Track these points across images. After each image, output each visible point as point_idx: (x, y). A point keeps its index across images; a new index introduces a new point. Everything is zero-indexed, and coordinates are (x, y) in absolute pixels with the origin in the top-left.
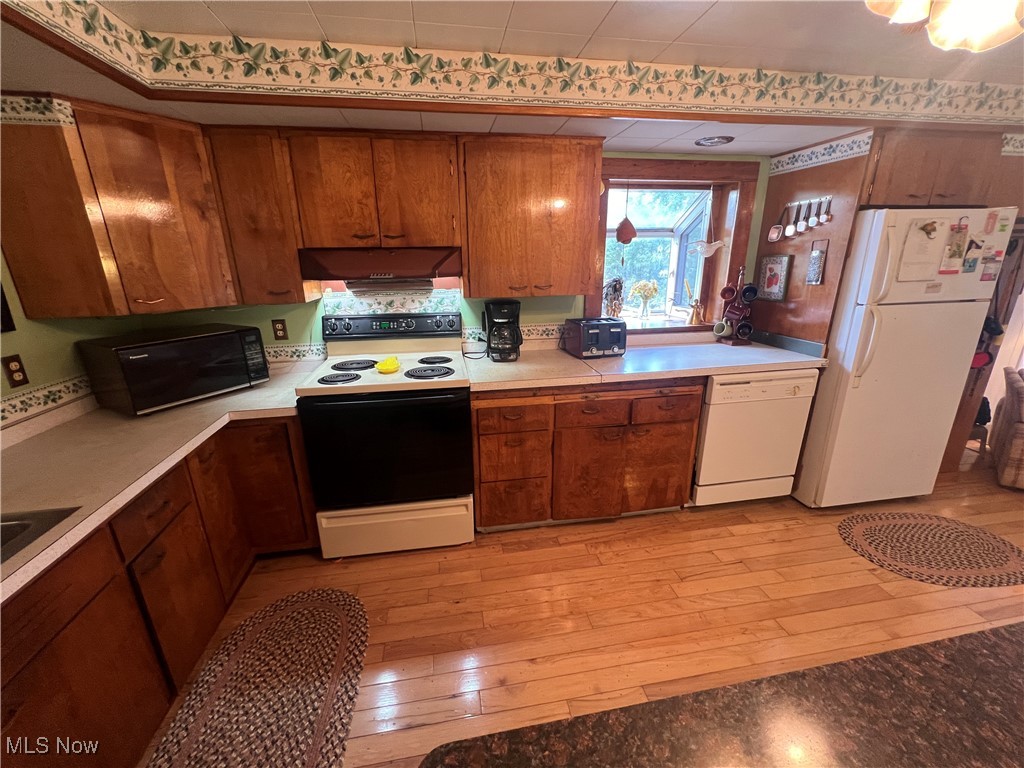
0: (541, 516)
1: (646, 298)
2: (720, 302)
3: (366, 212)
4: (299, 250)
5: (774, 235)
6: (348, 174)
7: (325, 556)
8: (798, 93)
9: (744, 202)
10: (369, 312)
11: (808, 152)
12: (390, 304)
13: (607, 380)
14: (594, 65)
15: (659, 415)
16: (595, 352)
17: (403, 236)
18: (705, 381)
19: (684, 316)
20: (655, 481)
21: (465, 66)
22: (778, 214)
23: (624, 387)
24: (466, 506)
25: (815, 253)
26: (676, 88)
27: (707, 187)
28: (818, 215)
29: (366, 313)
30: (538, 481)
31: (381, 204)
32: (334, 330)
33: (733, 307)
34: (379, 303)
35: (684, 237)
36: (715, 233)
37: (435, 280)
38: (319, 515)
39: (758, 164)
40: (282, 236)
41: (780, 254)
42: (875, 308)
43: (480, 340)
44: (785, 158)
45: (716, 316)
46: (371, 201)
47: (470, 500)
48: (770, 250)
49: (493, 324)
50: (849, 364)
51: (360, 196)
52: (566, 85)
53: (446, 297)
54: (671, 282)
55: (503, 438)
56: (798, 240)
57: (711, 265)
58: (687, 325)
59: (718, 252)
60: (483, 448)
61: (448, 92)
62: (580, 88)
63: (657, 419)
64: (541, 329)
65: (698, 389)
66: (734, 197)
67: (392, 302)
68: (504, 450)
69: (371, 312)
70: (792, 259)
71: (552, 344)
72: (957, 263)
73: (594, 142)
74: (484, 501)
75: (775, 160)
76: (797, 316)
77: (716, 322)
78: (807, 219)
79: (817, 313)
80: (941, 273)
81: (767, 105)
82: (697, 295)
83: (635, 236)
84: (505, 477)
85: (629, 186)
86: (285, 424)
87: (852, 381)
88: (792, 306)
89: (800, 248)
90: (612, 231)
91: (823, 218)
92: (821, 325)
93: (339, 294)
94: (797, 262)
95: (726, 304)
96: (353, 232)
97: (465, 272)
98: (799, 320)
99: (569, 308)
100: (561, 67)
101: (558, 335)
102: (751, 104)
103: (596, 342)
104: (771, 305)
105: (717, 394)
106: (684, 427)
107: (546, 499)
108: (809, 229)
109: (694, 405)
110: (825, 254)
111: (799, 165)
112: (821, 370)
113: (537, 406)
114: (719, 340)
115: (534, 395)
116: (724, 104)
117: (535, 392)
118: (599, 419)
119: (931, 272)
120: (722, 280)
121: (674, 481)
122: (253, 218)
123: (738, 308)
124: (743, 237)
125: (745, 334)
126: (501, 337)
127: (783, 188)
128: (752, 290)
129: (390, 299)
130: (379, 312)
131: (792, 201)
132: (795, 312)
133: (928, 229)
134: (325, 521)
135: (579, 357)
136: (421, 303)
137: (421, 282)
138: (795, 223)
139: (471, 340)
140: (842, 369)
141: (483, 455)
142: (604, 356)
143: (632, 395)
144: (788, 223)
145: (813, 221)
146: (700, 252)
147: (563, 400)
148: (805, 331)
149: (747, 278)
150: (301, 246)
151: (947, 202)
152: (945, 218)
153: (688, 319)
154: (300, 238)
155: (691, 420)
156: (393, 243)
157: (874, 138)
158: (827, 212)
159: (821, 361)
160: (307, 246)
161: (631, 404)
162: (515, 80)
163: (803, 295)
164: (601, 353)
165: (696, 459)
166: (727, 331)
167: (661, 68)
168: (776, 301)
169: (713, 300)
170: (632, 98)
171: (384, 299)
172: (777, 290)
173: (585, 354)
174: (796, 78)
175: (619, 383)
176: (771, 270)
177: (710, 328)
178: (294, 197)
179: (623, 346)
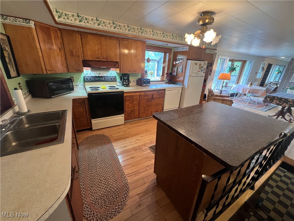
0: (136, 118)
1: (151, 74)
2: (165, 75)
3: (99, 53)
4: (82, 60)
5: (174, 63)
6: (95, 44)
7: (93, 129)
8: (178, 39)
9: (169, 56)
10: (95, 75)
11: (179, 48)
12: (100, 74)
13: (149, 90)
14: (147, 30)
15: (157, 96)
16: (145, 85)
17: (106, 59)
18: (165, 90)
19: (159, 78)
20: (156, 109)
21: (124, 27)
22: (175, 59)
23: (151, 91)
24: (123, 116)
25: (181, 67)
26: (160, 36)
27: (163, 52)
28: (181, 60)
29: (94, 76)
30: (136, 110)
31: (102, 51)
32: (87, 79)
33: (168, 77)
34: (97, 73)
35: (158, 62)
36: (164, 62)
37: (111, 69)
38: (92, 120)
39: (172, 49)
40: (79, 57)
41: (175, 67)
42: (189, 77)
43: (120, 82)
44: (176, 48)
45: (165, 79)
46: (100, 50)
47: (123, 115)
48: (174, 66)
49: (124, 79)
50: (186, 87)
51: (97, 49)
52: (142, 33)
53: (113, 73)
54: (156, 71)
55: (130, 102)
56: (178, 64)
57: (164, 68)
58: (160, 80)
59: (165, 65)
60: (126, 104)
61: (121, 31)
62: (144, 34)
63: (157, 97)
64: (132, 80)
65: (164, 91)
66: (168, 54)
67: (100, 73)
68: (130, 104)
69: (95, 76)
70: (177, 68)
71: (135, 84)
72: (200, 70)
73: (144, 42)
74: (126, 115)
75: (174, 48)
76: (178, 79)
77: (165, 80)
78: (180, 61)
79: (181, 79)
80: (198, 71)
81: (174, 41)
82: (161, 74)
83: (150, 61)
84: (130, 110)
85: (149, 51)
86: (84, 100)
87: (187, 90)
88: (177, 77)
89: (179, 66)
90: (146, 59)
91: (182, 61)
92: (182, 81)
93: (87, 71)
94: (178, 68)
95: (167, 76)
96: (96, 57)
97: (119, 67)
98: (178, 80)
99: (137, 76)
100: (141, 29)
101: (136, 82)
102: (171, 40)
103: (145, 83)
104: (174, 76)
105: (167, 92)
106: (161, 99)
107: (137, 114)
108: (180, 62)
109: (163, 94)
110: (182, 67)
111: (178, 50)
112: (182, 88)
113: (136, 95)
114: (166, 83)
115: (135, 93)
116: (167, 40)
117: (135, 92)
118: (147, 97)
119: (197, 71)
120: (166, 71)
121: (160, 109)
122: (72, 52)
123: (169, 77)
124: (169, 63)
125: (170, 82)
126: (126, 82)
127: (176, 54)
128: (171, 73)
129: (99, 72)
130: (97, 76)
131: (177, 57)
132: (178, 78)
133: (196, 64)
134: (94, 121)
135: (142, 86)
136: (107, 74)
137: (108, 69)
138: (178, 61)
139: (118, 83)
140: (185, 88)
141: (126, 105)
142: (146, 86)
143: (153, 93)
144: (177, 61)
145: (181, 61)
146: (162, 65)
147: (141, 94)
148: (180, 81)
149: (170, 71)
150: (83, 59)
151: (199, 60)
152: (198, 62)
153: (160, 79)
154: (83, 57)
155: (162, 97)
156: (104, 60)
157: (189, 48)
158: (183, 60)
159: (182, 86)
160: (85, 59)
161: (153, 95)
162: (133, 31)
163: (179, 75)
164: (146, 85)
165: (163, 105)
166: (167, 81)
167: (158, 32)
168: (175, 76)
169: (164, 75)
170: (153, 37)
171: (98, 72)
172: (175, 74)
173: (143, 85)
174: (178, 36)
175: (150, 90)
176: (174, 70)
177: (164, 81)
178: (82, 48)
179: (150, 84)
